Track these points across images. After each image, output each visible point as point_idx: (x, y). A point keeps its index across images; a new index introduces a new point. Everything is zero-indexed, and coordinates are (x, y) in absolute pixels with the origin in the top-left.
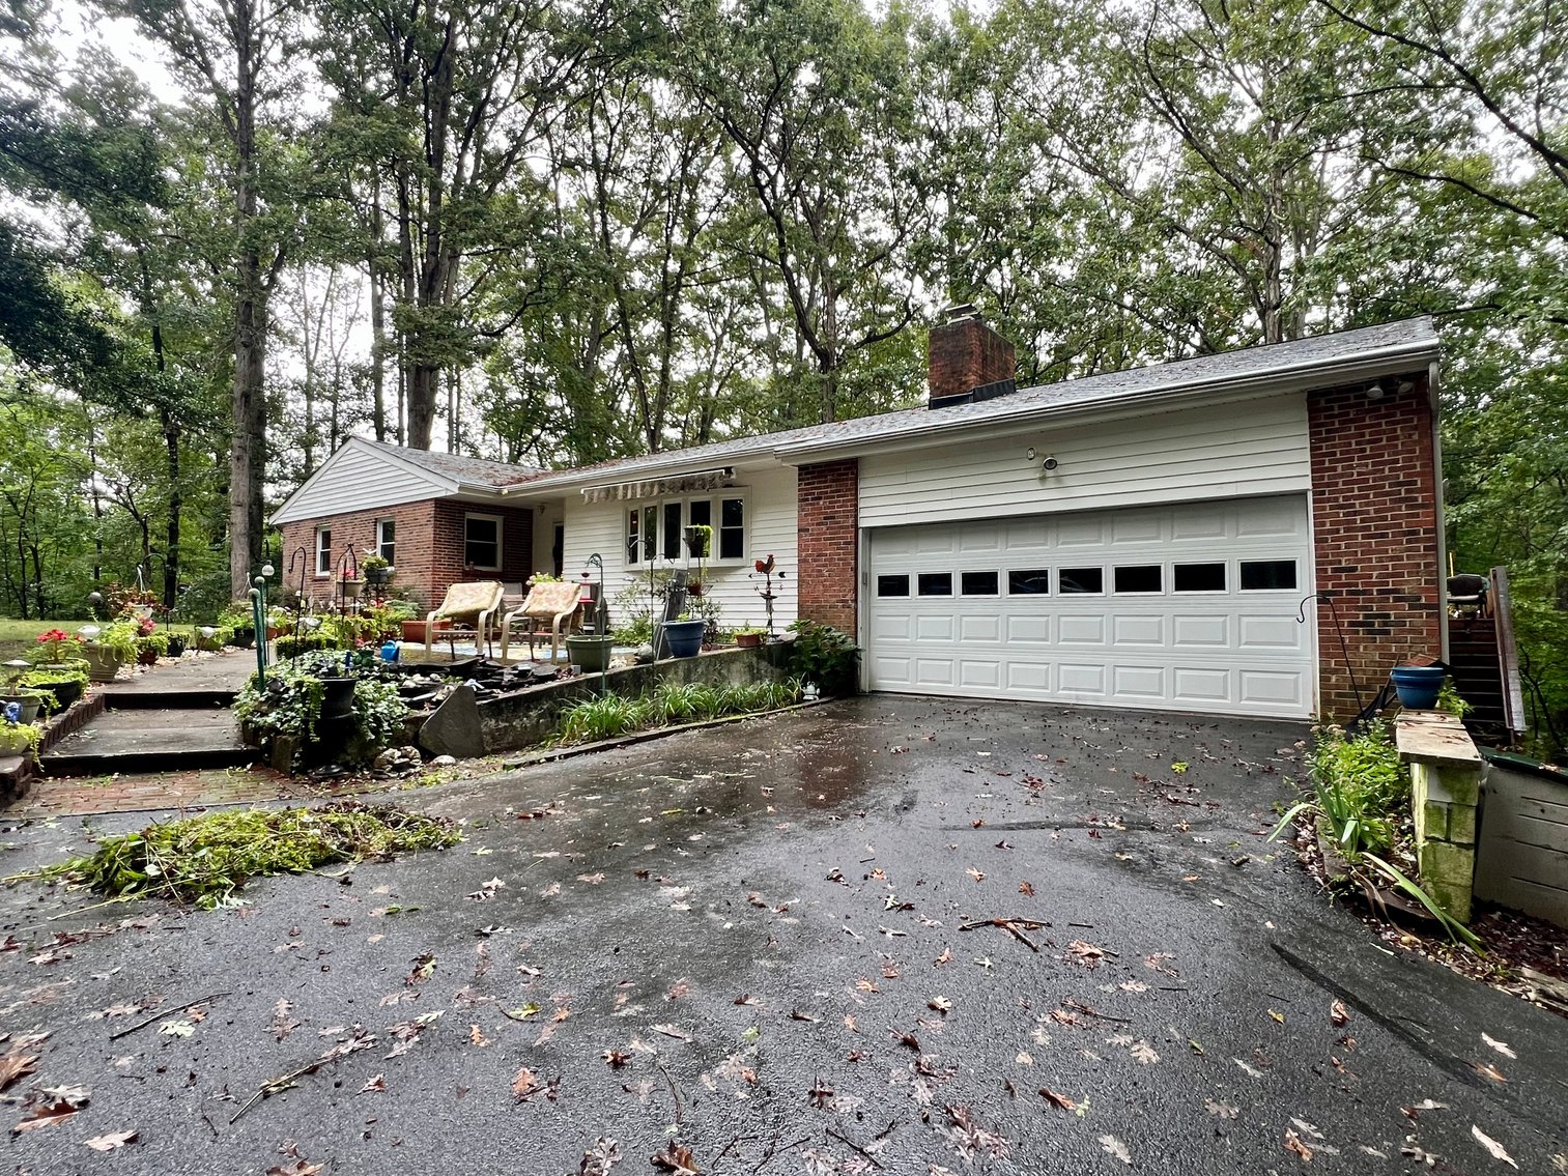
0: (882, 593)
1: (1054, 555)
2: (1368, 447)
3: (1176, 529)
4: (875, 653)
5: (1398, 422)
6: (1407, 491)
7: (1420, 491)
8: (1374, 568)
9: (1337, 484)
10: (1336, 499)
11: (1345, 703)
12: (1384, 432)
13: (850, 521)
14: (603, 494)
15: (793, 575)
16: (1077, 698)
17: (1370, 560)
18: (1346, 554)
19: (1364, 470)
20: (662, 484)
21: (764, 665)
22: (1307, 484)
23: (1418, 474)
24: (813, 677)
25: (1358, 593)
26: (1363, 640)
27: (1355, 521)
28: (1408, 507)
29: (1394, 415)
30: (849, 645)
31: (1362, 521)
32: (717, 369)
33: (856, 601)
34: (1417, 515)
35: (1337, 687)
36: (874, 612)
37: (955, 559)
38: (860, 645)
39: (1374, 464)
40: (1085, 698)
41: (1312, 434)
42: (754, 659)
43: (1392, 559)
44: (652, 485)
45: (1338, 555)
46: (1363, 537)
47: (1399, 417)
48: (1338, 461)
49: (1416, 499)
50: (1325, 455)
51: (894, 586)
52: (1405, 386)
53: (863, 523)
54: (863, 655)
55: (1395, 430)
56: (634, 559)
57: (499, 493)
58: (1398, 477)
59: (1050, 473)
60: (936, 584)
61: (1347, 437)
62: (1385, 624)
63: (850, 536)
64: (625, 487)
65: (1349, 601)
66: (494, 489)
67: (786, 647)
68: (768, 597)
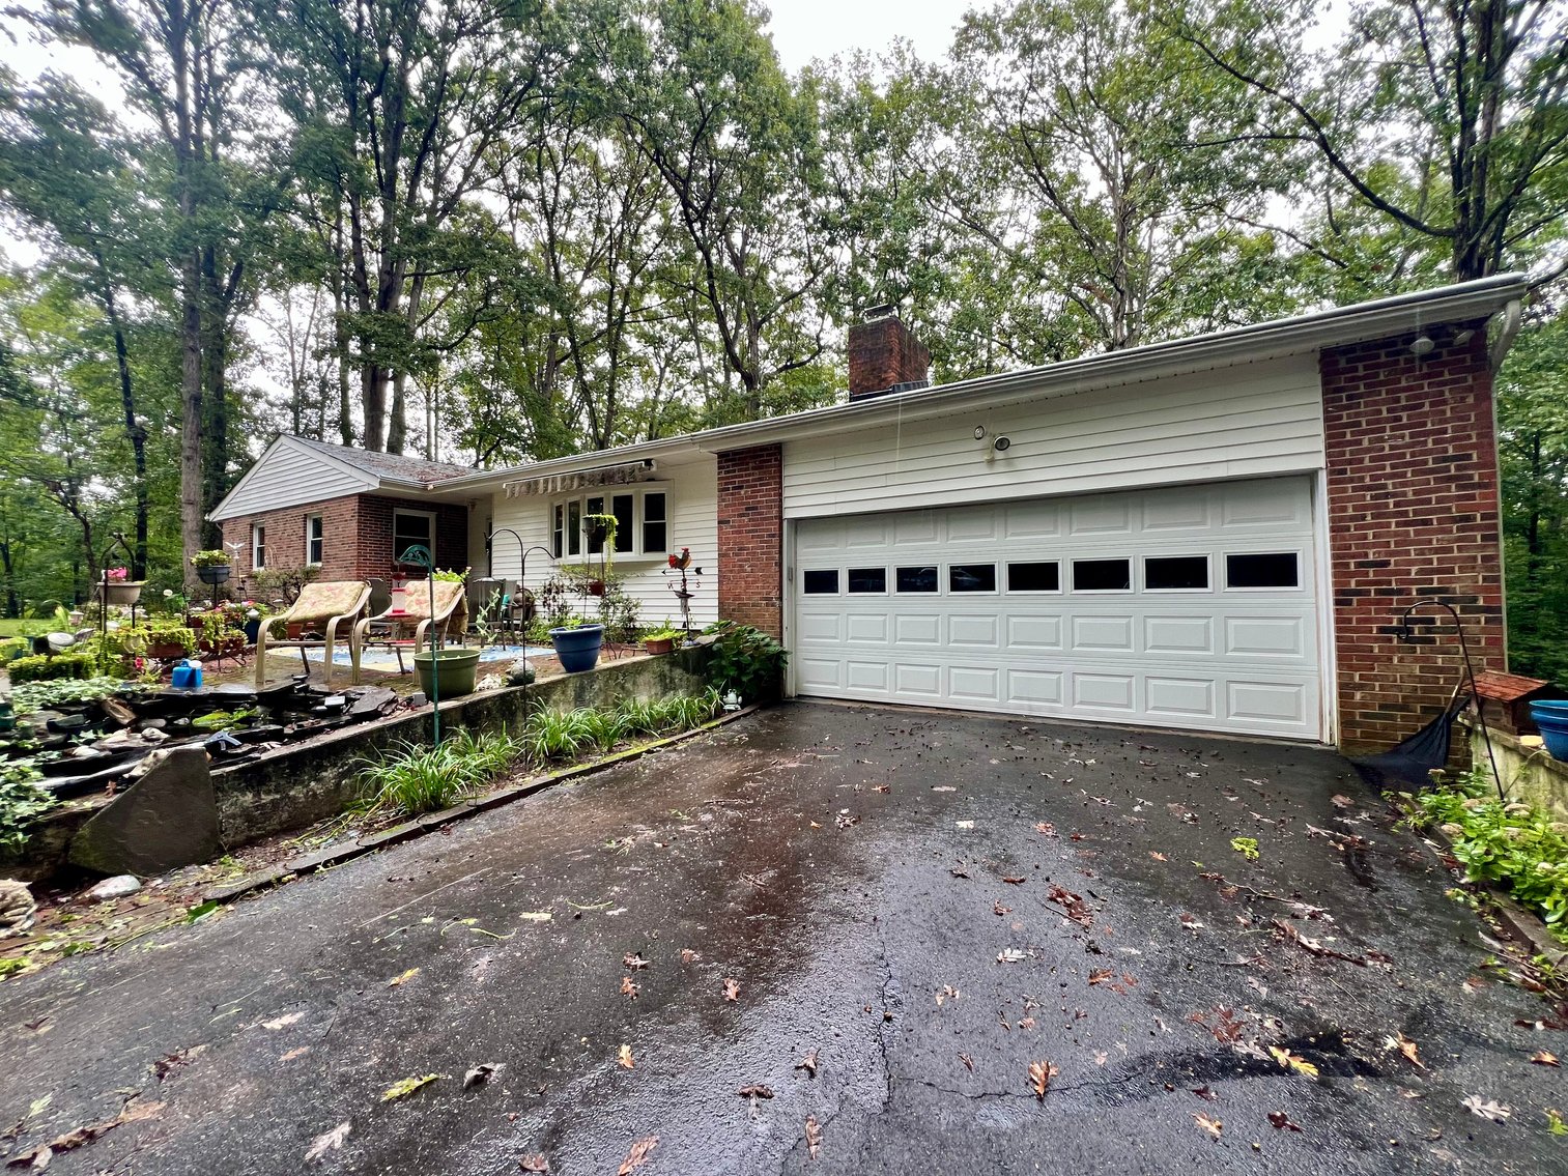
0: (808, 590)
1: (1002, 547)
2: (1404, 415)
3: (1147, 517)
4: (801, 655)
5: (1444, 383)
6: (1458, 468)
7: (1476, 466)
8: (1412, 563)
9: (1361, 461)
10: (1362, 479)
11: (1373, 726)
12: (1427, 396)
13: (775, 512)
14: (524, 488)
15: (711, 571)
16: (1030, 708)
17: (1408, 553)
18: (1374, 545)
19: (1400, 442)
20: (581, 477)
21: (678, 672)
22: (1320, 461)
23: (1473, 446)
24: (735, 683)
25: (1391, 592)
26: (1399, 650)
27: (1387, 505)
28: (1459, 488)
29: (1441, 374)
30: (775, 647)
31: (1396, 505)
32: (662, 397)
33: (781, 599)
34: (1473, 497)
35: (1364, 705)
36: (801, 610)
37: (889, 553)
38: (786, 647)
39: (1412, 436)
40: (1039, 709)
41: (1326, 402)
42: (667, 667)
43: (1437, 551)
44: (572, 478)
45: (1365, 546)
46: (1398, 524)
47: (1447, 376)
48: (1365, 432)
49: (1471, 477)
50: (1347, 426)
51: (821, 582)
52: (1464, 336)
53: (788, 514)
54: (789, 658)
55: (1442, 393)
56: (559, 554)
57: (425, 488)
58: (1445, 450)
59: (999, 455)
60: (867, 580)
61: (1375, 403)
62: (1429, 631)
63: (774, 528)
64: (546, 481)
65: (1378, 602)
66: (419, 485)
67: (705, 651)
68: (684, 595)
